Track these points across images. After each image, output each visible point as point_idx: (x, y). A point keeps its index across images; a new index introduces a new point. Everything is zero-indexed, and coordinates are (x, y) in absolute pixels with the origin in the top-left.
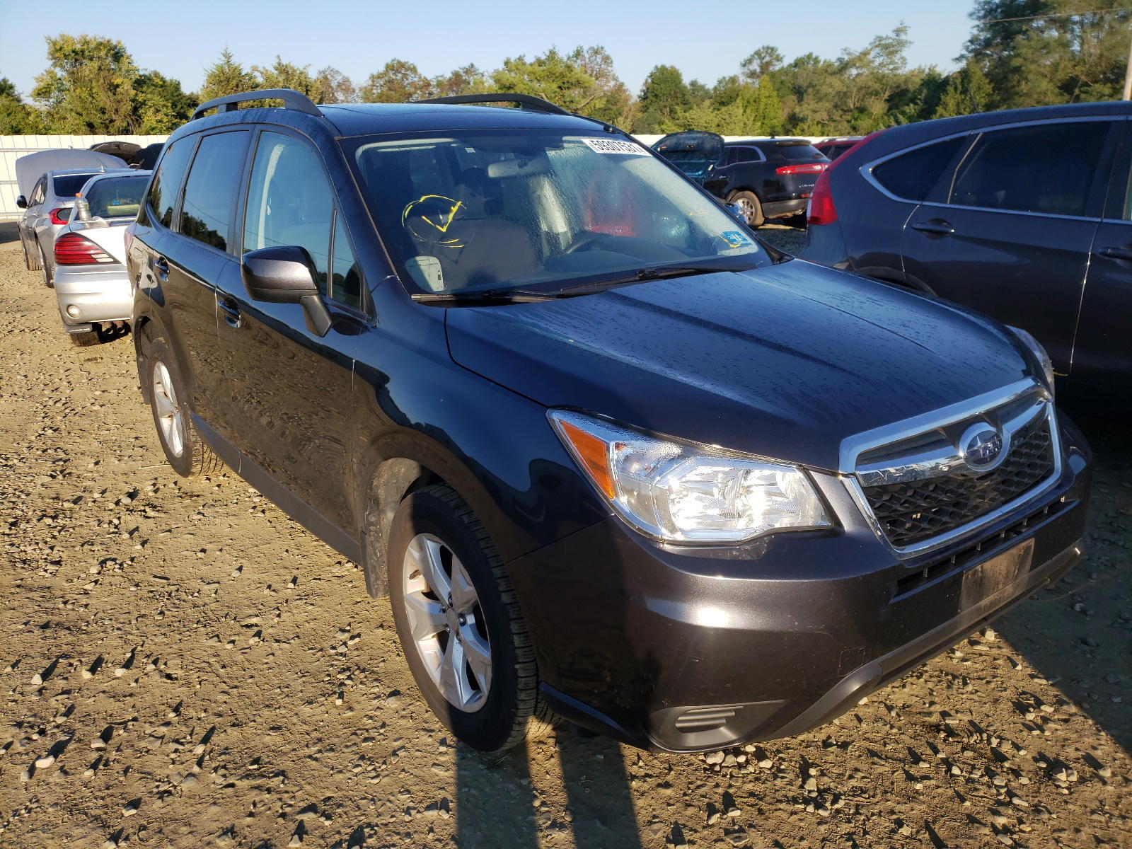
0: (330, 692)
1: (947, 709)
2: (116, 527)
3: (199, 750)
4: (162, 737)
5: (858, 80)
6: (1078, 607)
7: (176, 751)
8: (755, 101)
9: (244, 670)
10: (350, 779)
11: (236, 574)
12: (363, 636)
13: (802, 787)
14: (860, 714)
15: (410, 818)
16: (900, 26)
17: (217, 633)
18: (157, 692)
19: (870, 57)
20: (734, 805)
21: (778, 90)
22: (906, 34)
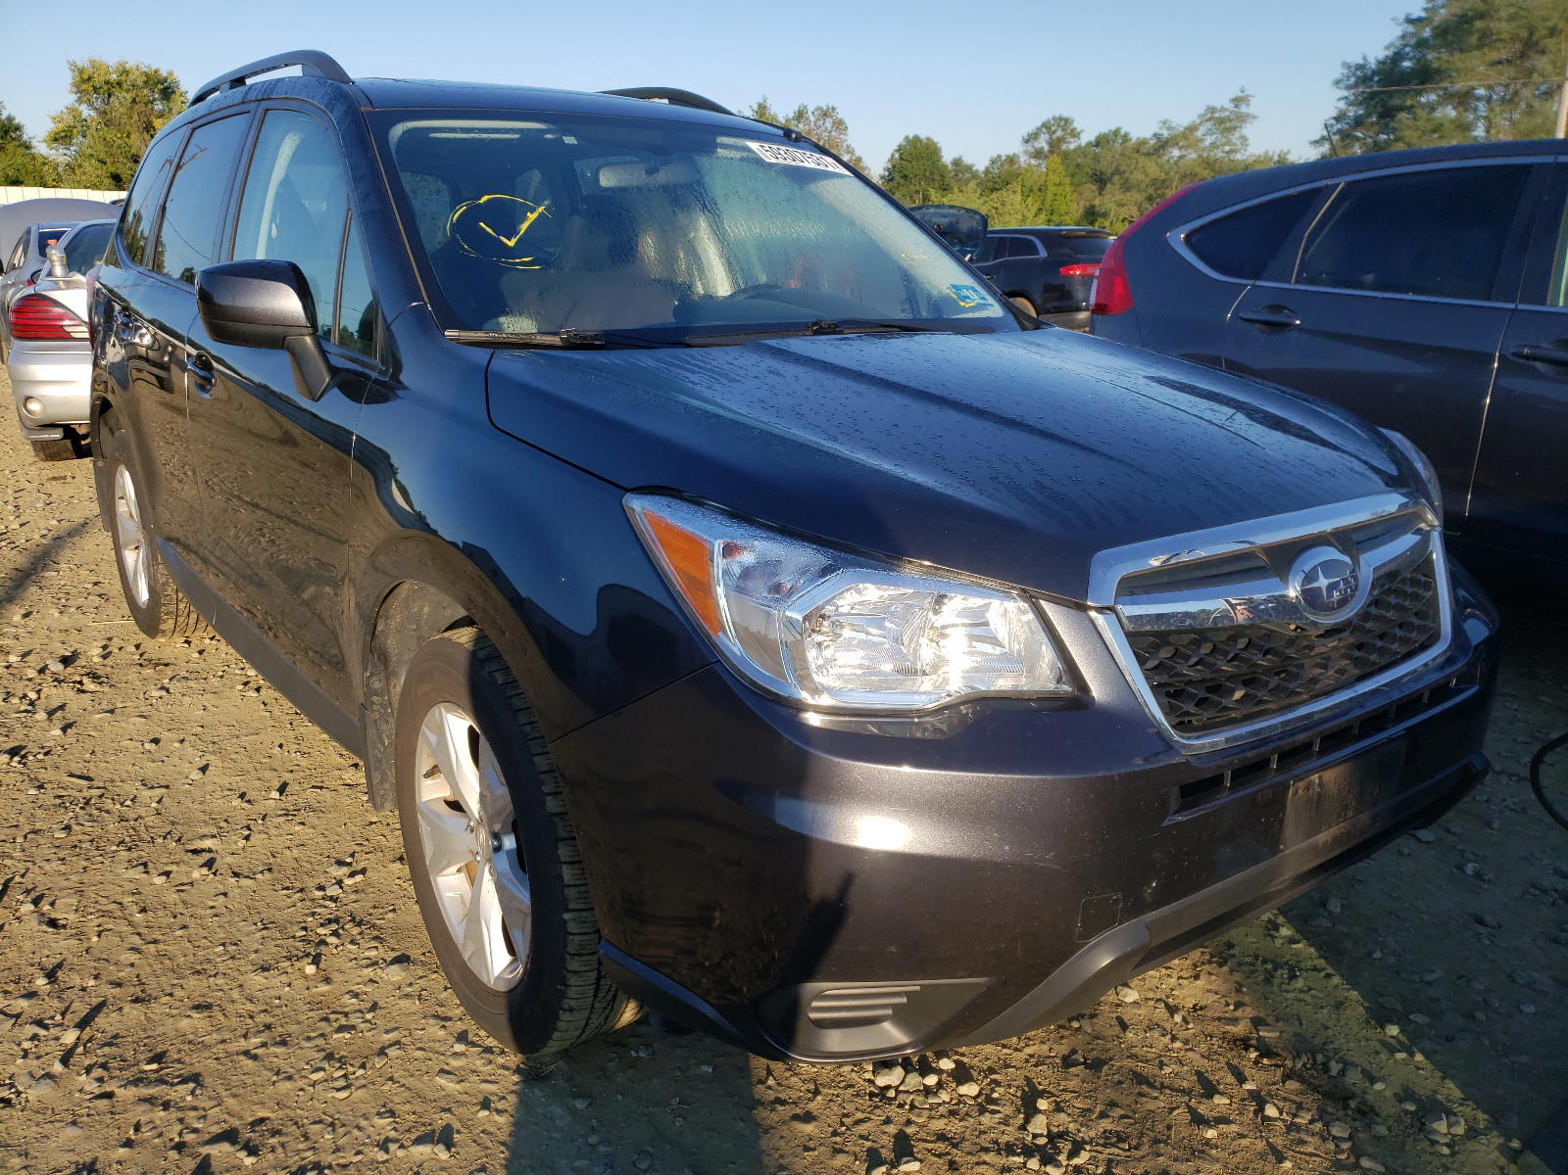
0: (301, 954)
1: (1262, 1014)
2: (32, 703)
3: (70, 1037)
4: (18, 1016)
5: (1181, 165)
6: (1470, 868)
7: (34, 1037)
8: (1040, 190)
9: (175, 917)
10: (302, 1089)
11: (196, 775)
12: (369, 874)
13: (1023, 1128)
14: (1126, 1018)
15: (386, 1157)
16: (1240, 94)
17: (144, 860)
18: (28, 946)
19: (1199, 133)
20: (911, 1154)
21: (1073, 176)
22: (1248, 105)
